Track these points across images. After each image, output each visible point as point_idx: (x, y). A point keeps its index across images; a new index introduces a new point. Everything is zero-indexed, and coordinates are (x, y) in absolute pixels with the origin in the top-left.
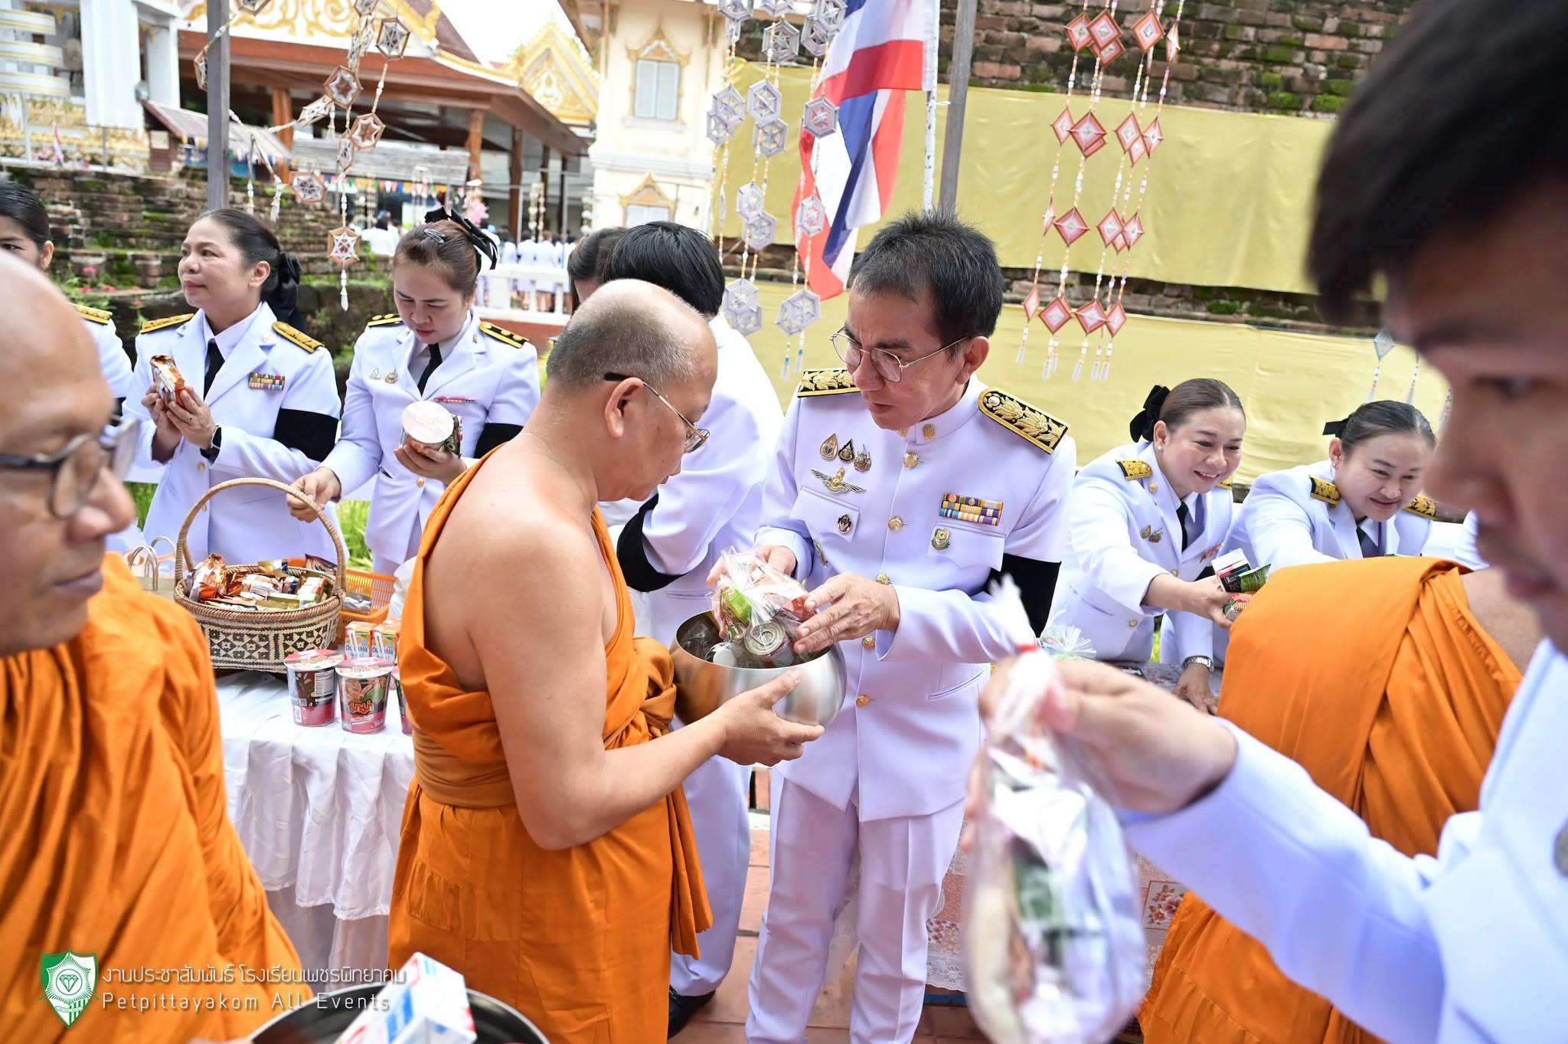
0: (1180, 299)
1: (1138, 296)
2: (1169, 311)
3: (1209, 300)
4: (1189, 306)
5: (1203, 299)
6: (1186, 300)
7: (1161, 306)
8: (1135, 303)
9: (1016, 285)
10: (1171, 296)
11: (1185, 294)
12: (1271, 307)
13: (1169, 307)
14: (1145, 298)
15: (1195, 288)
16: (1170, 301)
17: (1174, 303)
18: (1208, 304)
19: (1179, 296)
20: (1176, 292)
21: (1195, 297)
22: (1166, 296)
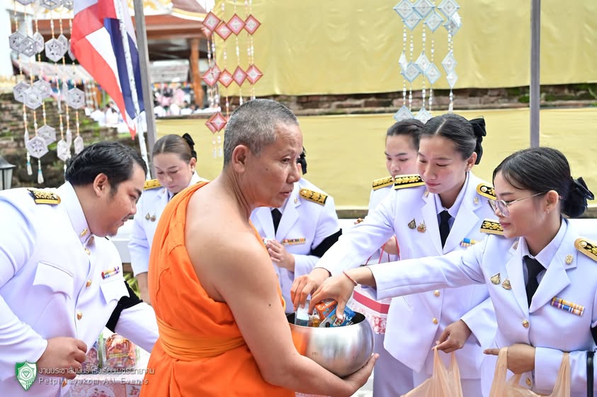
0: (499, 97)
1: (472, 98)
2: (492, 105)
3: (518, 95)
4: (506, 100)
5: (514, 95)
6: (504, 97)
7: (488, 103)
8: (471, 103)
9: (395, 102)
10: (494, 96)
11: (502, 93)
12: (560, 94)
13: (493, 102)
14: (477, 99)
15: (508, 89)
16: (493, 99)
17: (496, 100)
18: (517, 98)
19: (498, 95)
20: (496, 93)
21: (509, 94)
22: (490, 96)
